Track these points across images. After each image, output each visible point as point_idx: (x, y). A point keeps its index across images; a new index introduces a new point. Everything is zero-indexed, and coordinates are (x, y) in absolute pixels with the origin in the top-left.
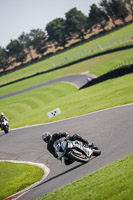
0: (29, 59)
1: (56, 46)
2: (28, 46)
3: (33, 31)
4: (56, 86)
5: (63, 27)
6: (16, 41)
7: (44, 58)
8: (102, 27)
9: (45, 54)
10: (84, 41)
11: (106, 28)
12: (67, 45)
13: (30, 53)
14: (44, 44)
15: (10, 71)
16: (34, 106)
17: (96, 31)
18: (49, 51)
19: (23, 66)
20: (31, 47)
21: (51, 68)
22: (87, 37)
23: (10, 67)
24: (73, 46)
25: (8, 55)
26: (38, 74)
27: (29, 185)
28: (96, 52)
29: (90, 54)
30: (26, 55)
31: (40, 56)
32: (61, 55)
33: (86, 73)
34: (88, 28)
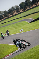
0: (14, 14)
1: (22, 10)
2: (14, 10)
3: (16, 6)
4: (22, 22)
5: (24, 5)
6: (11, 9)
7: (19, 14)
8: (36, 5)
9: (19, 13)
10: (30, 9)
11: (37, 5)
12: (26, 10)
13: (15, 12)
14: (19, 10)
15: (9, 18)
16: (16, 28)
17: (34, 6)
18: (20, 12)
19: (12, 16)
20: (15, 11)
21: (21, 17)
22: (31, 8)
23: (9, 17)
24: (27, 10)
25: (8, 13)
26: (17, 19)
27: (14, 51)
28: (34, 12)
29: (32, 12)
30: (13, 13)
31: (18, 13)
32: (24, 13)
33: (31, 18)
34: (32, 5)
